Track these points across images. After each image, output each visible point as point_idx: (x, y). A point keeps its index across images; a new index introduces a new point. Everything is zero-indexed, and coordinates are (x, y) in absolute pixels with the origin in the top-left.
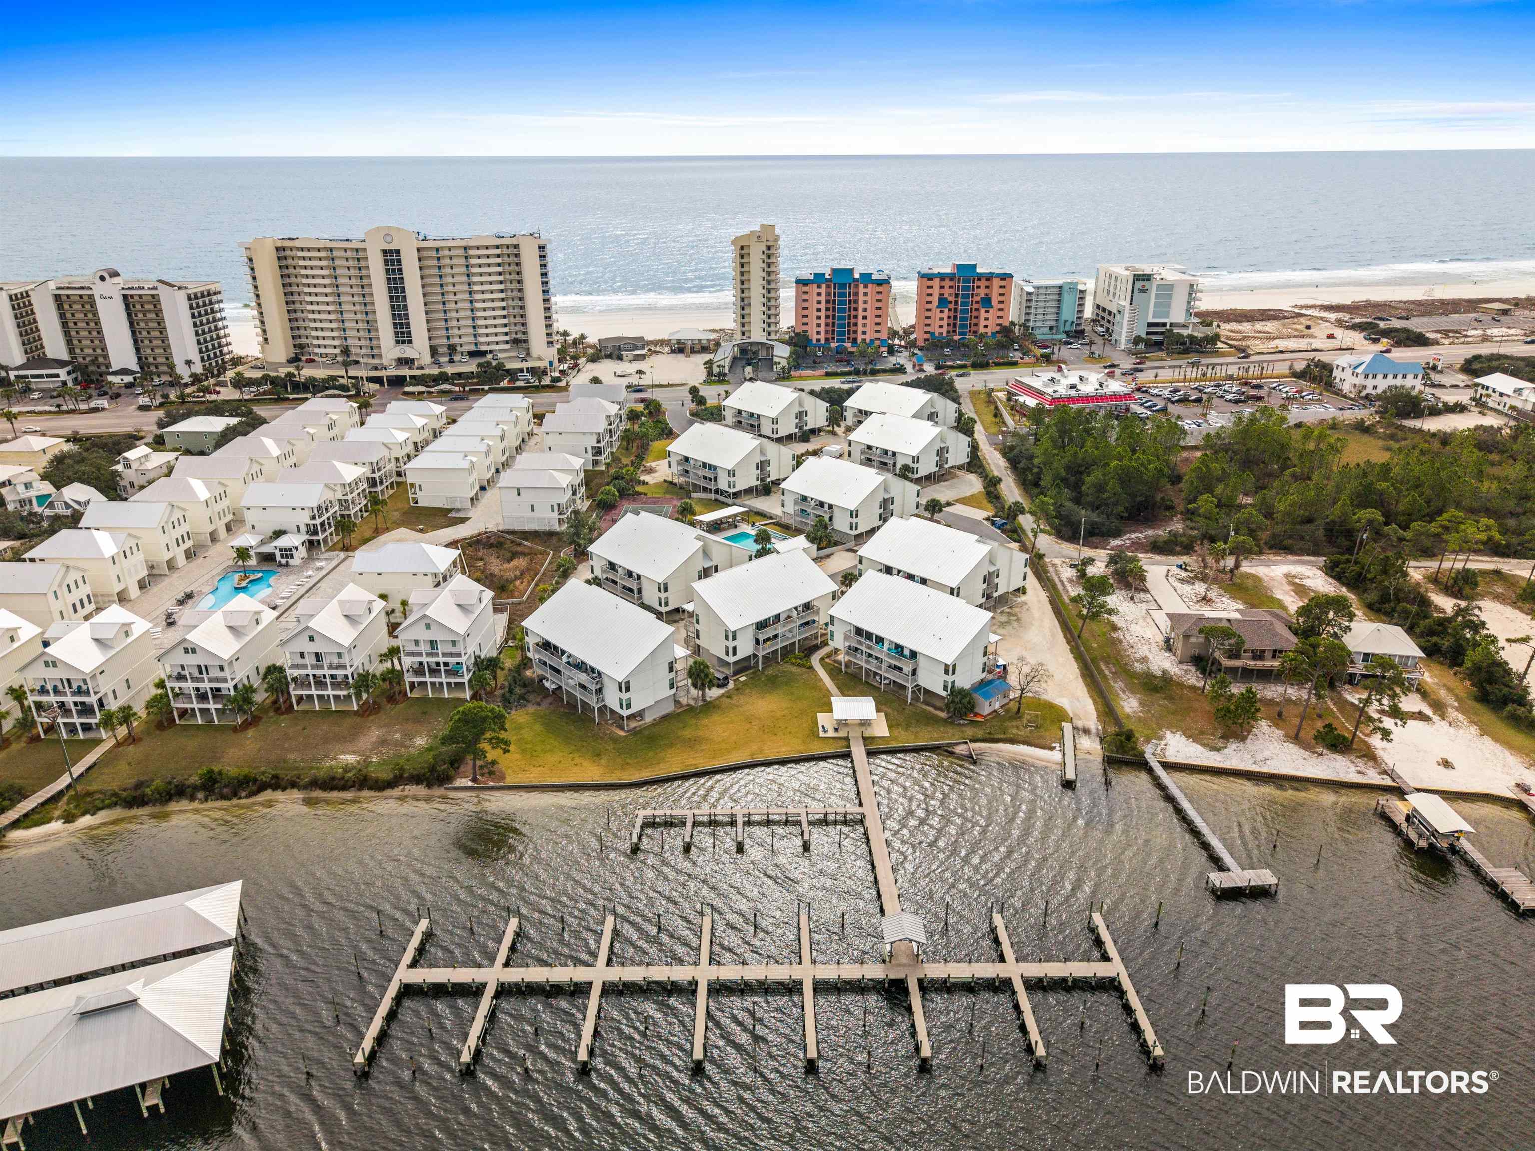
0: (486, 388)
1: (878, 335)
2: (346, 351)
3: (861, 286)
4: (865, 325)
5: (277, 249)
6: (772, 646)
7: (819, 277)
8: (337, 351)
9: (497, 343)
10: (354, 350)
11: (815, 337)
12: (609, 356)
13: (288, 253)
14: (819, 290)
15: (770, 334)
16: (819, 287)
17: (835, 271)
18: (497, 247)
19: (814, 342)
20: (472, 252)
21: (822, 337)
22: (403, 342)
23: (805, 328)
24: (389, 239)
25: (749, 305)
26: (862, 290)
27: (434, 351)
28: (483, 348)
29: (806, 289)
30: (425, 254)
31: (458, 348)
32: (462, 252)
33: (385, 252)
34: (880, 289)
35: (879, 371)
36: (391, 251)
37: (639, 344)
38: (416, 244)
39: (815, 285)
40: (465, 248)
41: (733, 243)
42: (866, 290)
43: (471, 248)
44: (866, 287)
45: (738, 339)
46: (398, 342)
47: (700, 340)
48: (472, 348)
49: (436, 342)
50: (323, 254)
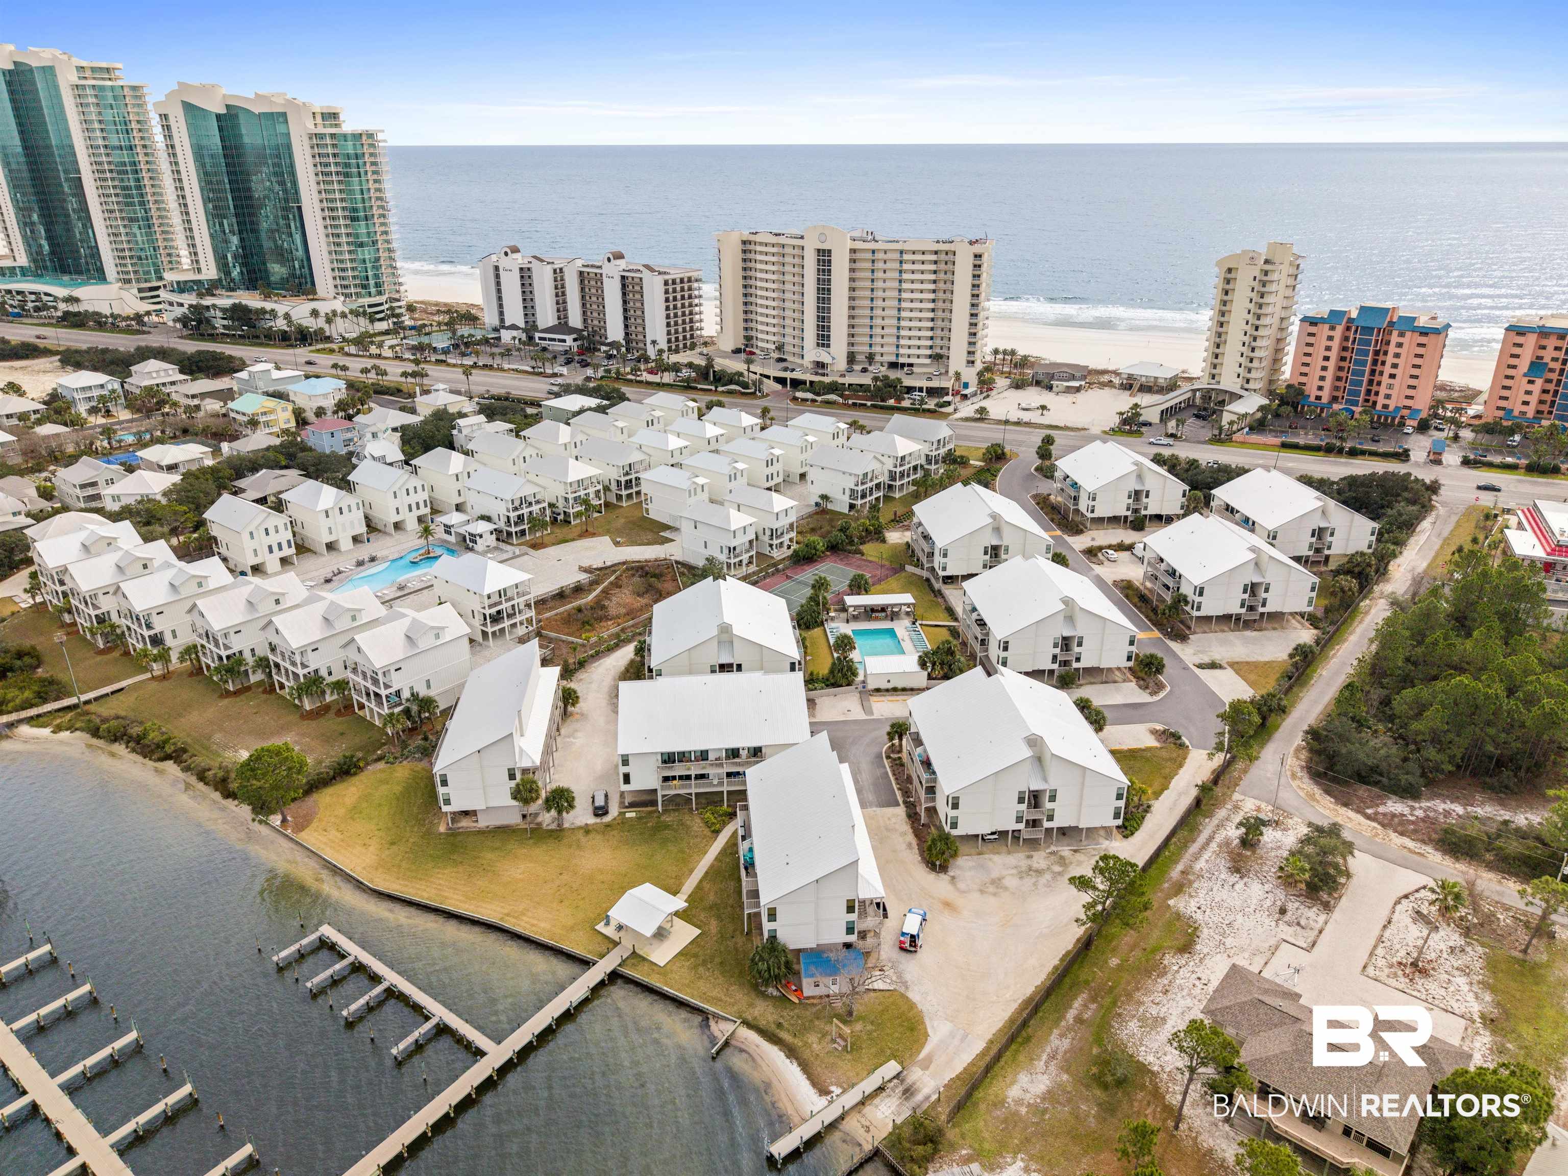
0: (869, 403)
1: (1409, 403)
2: (780, 348)
3: (1395, 333)
4: (1390, 387)
5: (744, 242)
6: (683, 787)
7: (1336, 315)
8: (773, 347)
9: (918, 357)
10: (786, 348)
11: (1313, 392)
12: (1038, 383)
13: (752, 247)
14: (1331, 333)
15: (1248, 381)
16: (1332, 328)
17: (1363, 310)
18: (936, 253)
19: (1312, 399)
20: (905, 257)
21: (1326, 396)
22: (823, 345)
23: (1303, 379)
24: (823, 238)
25: (1225, 342)
26: (1395, 338)
27: (851, 358)
28: (901, 360)
29: (1313, 329)
30: (858, 256)
31: (878, 358)
32: (897, 256)
33: (819, 250)
34: (1423, 340)
35: (1363, 453)
36: (824, 251)
37: (1078, 374)
38: (850, 244)
39: (1327, 326)
40: (901, 252)
41: (1219, 264)
42: (1401, 340)
43: (907, 252)
44: (1401, 335)
45: (1203, 384)
46: (818, 345)
47: (1156, 378)
48: (893, 359)
49: (856, 349)
50: (774, 250)
